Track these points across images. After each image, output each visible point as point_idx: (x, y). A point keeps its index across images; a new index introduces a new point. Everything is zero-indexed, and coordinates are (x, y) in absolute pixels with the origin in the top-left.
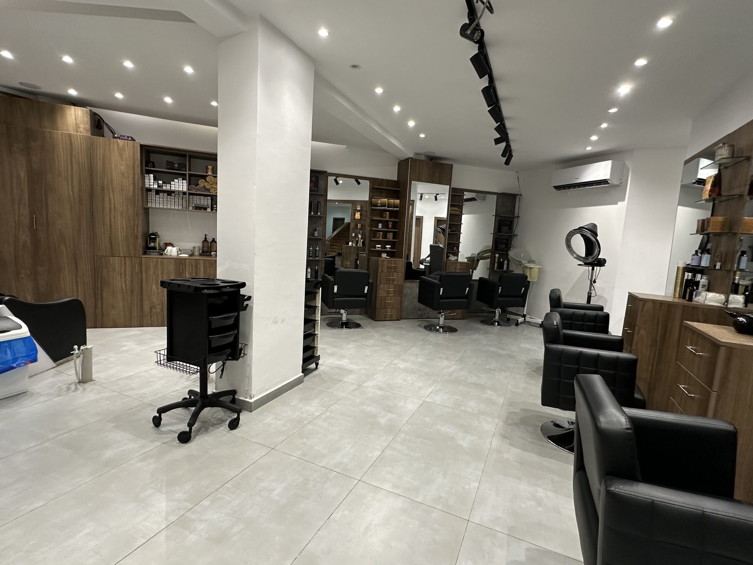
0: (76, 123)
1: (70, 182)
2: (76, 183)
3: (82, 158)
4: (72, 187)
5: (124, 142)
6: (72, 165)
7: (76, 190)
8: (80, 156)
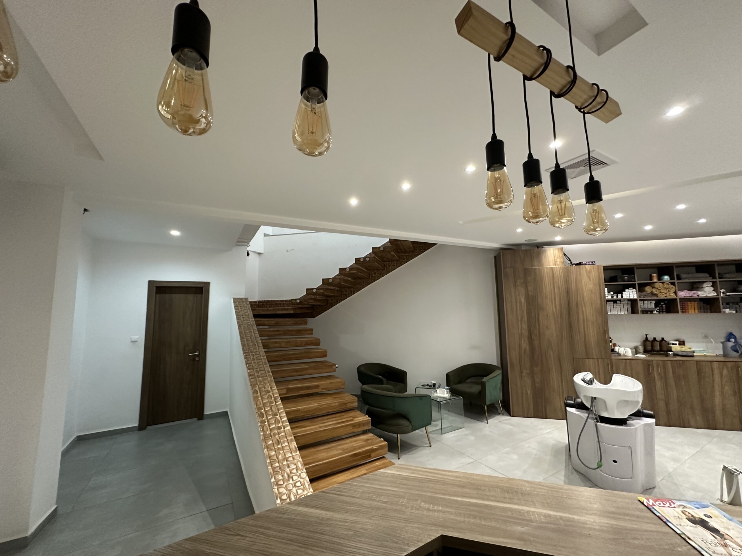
0: (555, 259)
1: (553, 302)
2: (557, 303)
3: (561, 283)
4: (555, 305)
5: (591, 267)
6: (554, 289)
7: (558, 307)
8: (560, 282)
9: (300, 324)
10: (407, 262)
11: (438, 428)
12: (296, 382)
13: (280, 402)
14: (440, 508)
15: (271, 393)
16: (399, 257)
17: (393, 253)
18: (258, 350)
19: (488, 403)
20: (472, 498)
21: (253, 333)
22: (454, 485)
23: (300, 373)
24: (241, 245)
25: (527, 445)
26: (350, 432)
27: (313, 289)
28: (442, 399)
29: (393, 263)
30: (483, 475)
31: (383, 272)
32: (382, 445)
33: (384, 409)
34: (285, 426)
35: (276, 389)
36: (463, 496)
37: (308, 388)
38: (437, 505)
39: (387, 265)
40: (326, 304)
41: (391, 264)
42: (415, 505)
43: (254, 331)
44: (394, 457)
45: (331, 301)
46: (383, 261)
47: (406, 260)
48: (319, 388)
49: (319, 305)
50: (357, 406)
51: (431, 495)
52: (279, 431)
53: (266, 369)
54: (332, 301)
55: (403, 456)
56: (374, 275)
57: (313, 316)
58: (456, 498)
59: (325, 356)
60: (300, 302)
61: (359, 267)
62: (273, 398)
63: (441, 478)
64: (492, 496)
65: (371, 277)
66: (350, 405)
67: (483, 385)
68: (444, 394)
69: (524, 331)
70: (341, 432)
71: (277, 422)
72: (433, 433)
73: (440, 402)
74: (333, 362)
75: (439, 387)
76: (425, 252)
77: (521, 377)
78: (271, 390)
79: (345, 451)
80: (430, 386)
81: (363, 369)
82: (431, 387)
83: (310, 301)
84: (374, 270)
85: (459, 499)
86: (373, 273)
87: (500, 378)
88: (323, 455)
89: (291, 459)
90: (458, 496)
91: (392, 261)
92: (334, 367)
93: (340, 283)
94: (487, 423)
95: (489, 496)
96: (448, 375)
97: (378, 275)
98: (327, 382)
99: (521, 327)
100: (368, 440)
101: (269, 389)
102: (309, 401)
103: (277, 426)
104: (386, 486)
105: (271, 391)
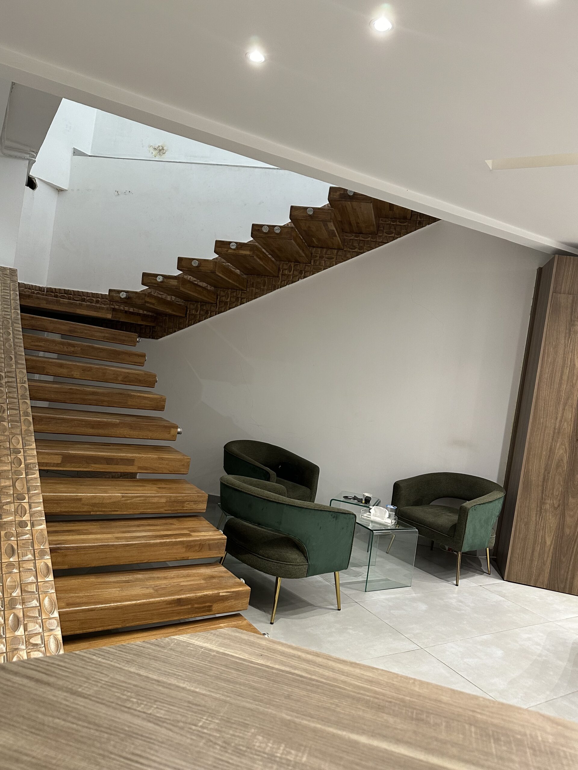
9: (122, 342)
10: (358, 254)
11: (360, 579)
12: (88, 446)
13: (37, 475)
14: (304, 759)
15: (21, 456)
16: (343, 241)
17: (332, 226)
18: (13, 370)
19: (466, 548)
20: (398, 741)
21: (11, 335)
22: (359, 700)
23: (101, 431)
24: (16, 157)
25: (525, 636)
26: (179, 556)
27: (156, 275)
28: (378, 527)
29: (329, 252)
30: (437, 687)
31: (307, 268)
32: (238, 591)
33: (259, 524)
34: (35, 523)
35: (34, 449)
36: (373, 734)
37: (109, 461)
38: (298, 750)
39: (318, 255)
40: (184, 316)
41: (326, 254)
42: (237, 741)
43: (15, 332)
44: (264, 619)
45: (193, 312)
46: (311, 245)
47: (356, 250)
48: (133, 465)
49: (170, 316)
50: (205, 511)
51: (289, 718)
52: (19, 530)
53: (22, 407)
54: (197, 311)
55: (281, 619)
56: (286, 272)
57: (155, 335)
58: (354, 737)
59: (161, 408)
60: (128, 298)
61: (257, 244)
62: (23, 465)
63: (328, 678)
64: (454, 744)
65: (280, 276)
66: (189, 507)
67: (463, 514)
68: (383, 518)
69: (566, 424)
70: (162, 555)
71: (19, 512)
72: (349, 586)
73: (372, 531)
74: (173, 421)
75: (377, 504)
76: (399, 239)
77: (540, 511)
78: (23, 448)
79: (158, 591)
80: (360, 500)
81: (235, 449)
82: (362, 503)
83: (148, 299)
84: (290, 261)
85: (363, 739)
86: (285, 267)
87: (498, 505)
88: (113, 592)
89: (33, 588)
90: (363, 732)
91: (328, 248)
92: (173, 431)
93: (213, 272)
94: (457, 585)
95: (444, 742)
96: (397, 486)
97: (296, 273)
98: (153, 455)
99: (562, 416)
100: (213, 577)
101: (20, 446)
102: (105, 486)
103: (18, 519)
104: (177, 677)
105: (22, 451)
